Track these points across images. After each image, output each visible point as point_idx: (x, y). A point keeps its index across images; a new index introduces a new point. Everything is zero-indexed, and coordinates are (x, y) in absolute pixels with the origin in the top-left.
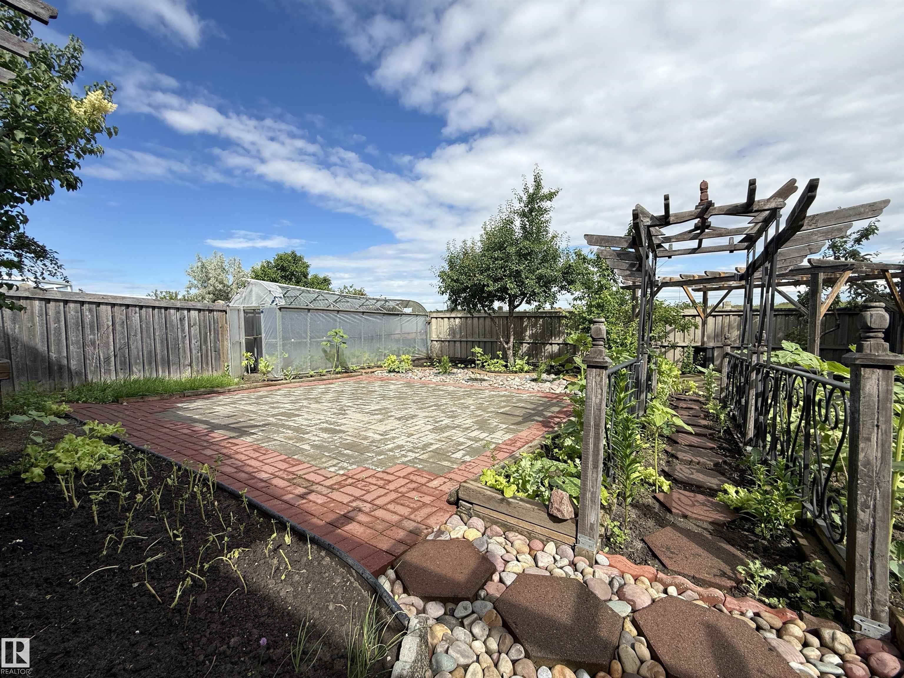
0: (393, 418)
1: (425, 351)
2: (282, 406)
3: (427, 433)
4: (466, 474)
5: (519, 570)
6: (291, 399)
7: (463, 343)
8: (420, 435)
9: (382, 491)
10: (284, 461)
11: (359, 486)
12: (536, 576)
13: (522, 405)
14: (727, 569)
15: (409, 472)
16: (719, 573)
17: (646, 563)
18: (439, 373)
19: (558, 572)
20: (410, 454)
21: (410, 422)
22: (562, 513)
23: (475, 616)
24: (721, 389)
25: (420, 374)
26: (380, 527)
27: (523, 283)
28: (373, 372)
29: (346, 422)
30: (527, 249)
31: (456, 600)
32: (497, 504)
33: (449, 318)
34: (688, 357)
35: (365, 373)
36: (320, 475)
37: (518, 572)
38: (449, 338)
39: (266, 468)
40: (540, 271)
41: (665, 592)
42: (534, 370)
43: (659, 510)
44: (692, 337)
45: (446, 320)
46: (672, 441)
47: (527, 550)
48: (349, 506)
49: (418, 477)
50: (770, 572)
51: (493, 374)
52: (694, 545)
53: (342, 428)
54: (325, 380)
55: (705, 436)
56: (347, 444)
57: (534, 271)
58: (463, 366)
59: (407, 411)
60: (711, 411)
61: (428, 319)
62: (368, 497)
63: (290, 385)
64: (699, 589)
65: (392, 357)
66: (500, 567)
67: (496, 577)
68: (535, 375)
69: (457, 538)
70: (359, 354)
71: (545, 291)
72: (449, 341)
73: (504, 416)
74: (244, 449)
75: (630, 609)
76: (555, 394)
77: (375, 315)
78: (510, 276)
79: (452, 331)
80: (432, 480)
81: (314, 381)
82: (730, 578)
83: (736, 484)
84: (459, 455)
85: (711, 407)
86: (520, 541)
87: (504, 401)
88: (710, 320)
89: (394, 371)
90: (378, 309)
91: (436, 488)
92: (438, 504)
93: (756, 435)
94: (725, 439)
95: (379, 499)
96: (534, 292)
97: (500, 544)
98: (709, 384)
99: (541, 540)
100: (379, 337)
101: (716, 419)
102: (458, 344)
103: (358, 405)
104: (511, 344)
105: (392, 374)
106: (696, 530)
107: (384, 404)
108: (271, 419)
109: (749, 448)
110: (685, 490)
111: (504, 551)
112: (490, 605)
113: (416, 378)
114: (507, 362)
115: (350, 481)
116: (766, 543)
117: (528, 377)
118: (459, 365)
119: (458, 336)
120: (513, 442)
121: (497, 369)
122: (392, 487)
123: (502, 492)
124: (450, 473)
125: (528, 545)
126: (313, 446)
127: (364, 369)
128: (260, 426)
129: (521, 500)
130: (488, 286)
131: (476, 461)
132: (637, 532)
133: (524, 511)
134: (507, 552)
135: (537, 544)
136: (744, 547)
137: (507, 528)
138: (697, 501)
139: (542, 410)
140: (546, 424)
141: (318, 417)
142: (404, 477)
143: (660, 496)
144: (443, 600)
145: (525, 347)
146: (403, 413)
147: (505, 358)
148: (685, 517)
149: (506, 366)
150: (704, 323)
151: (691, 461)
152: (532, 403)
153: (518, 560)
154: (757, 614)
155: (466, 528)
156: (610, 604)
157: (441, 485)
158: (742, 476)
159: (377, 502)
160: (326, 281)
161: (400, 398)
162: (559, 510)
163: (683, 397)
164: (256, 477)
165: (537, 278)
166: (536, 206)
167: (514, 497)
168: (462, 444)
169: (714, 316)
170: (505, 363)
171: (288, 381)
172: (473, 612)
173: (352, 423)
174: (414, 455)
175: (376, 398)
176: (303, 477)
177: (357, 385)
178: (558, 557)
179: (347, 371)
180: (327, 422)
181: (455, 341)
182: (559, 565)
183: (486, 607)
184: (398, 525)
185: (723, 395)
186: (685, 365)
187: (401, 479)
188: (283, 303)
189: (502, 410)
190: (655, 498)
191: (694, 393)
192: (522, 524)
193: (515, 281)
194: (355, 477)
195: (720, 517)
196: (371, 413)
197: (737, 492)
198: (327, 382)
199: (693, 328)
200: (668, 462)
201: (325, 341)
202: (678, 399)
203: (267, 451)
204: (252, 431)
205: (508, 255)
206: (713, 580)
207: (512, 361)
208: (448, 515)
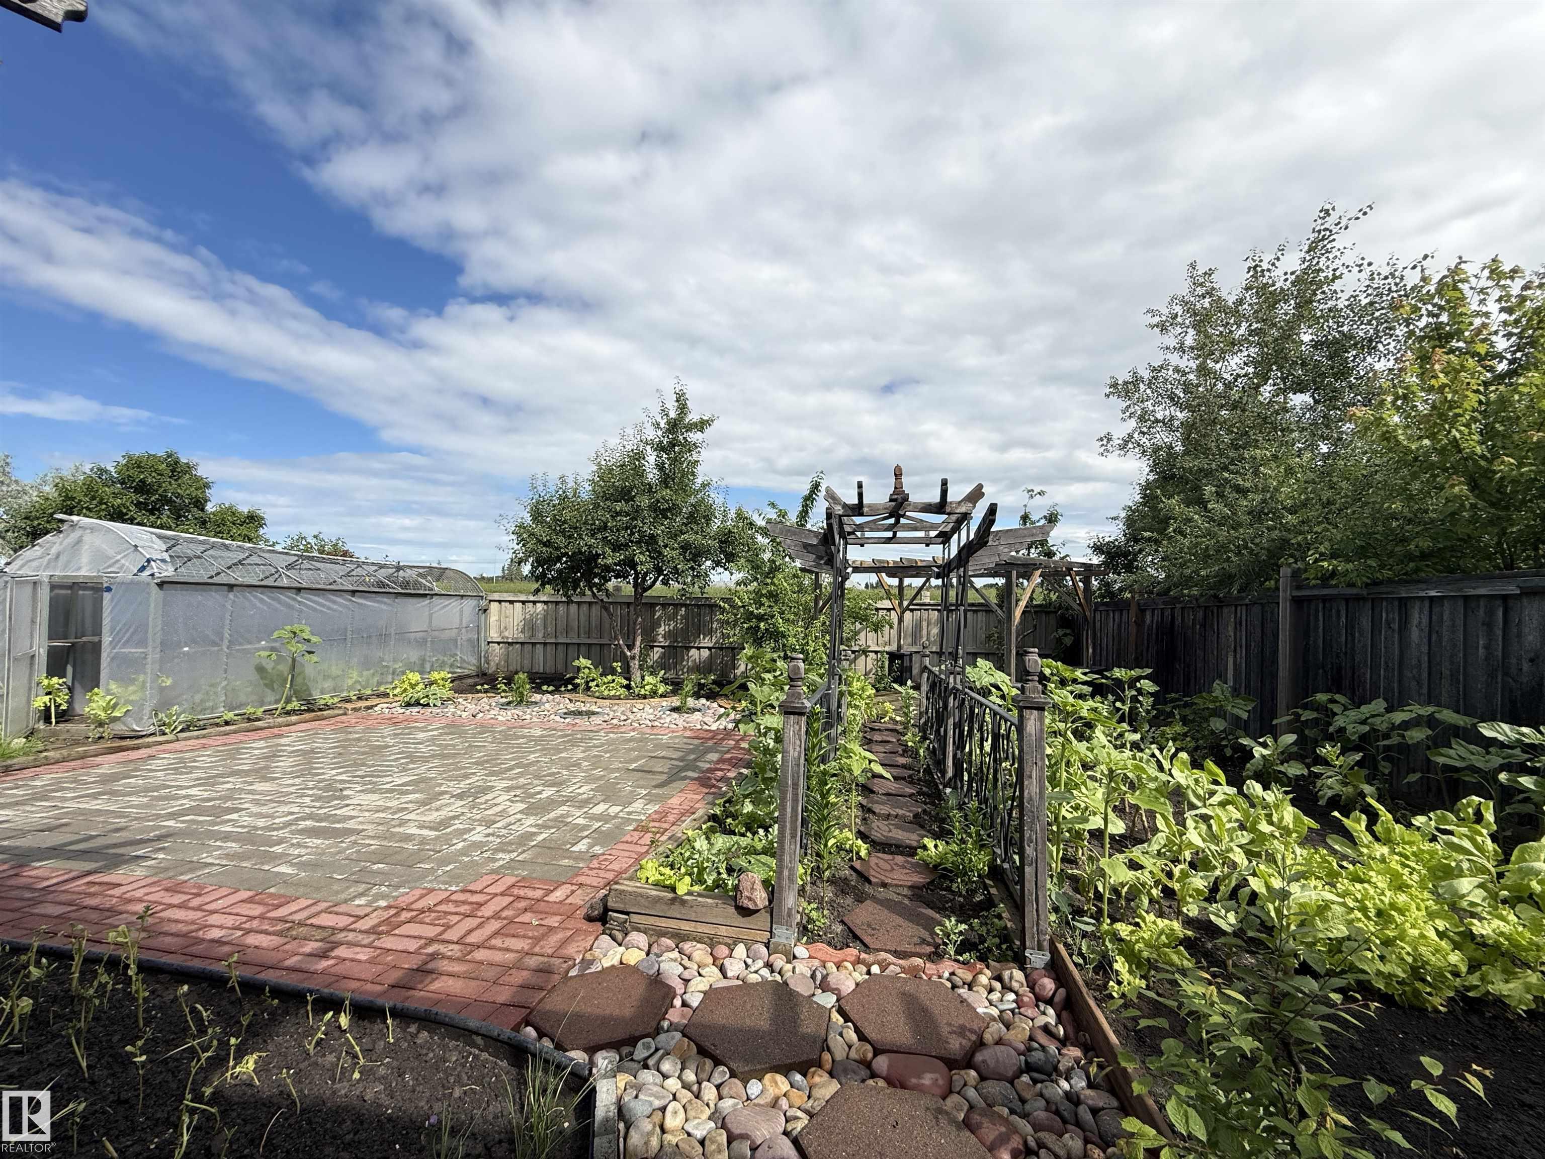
0: (447, 796)
1: (475, 662)
2: (183, 792)
3: (519, 816)
4: (602, 874)
5: (704, 987)
6: (193, 776)
7: (549, 647)
8: (508, 820)
9: (474, 922)
10: (250, 900)
11: (427, 920)
12: (727, 988)
13: (664, 754)
14: (926, 935)
15: (509, 884)
16: (919, 941)
17: (848, 946)
18: (509, 703)
19: (753, 978)
20: (500, 855)
21: (482, 800)
22: (755, 902)
23: (661, 1052)
24: (921, 713)
25: (472, 708)
26: (491, 974)
27: (660, 553)
28: (371, 707)
29: (353, 813)
30: (667, 501)
31: (633, 1041)
32: (665, 908)
33: (523, 602)
34: (882, 667)
35: (353, 709)
36: (341, 914)
37: (704, 989)
38: (522, 638)
39: (214, 919)
40: (686, 536)
41: (869, 973)
42: (674, 692)
43: (857, 882)
44: (887, 639)
45: (518, 606)
46: (866, 790)
47: (710, 960)
48: (420, 954)
49: (526, 890)
50: (963, 927)
51: (607, 702)
52: (894, 916)
53: (351, 824)
54: (261, 729)
55: (903, 779)
56: (373, 852)
57: (676, 535)
58: (551, 688)
59: (468, 781)
60: (910, 744)
61: (483, 603)
62: (449, 935)
63: (177, 746)
64: (901, 962)
65: (410, 676)
66: (679, 987)
67: (678, 1002)
68: (676, 701)
69: (613, 966)
70: (340, 673)
71: (693, 569)
72: (522, 644)
73: (640, 774)
74: (143, 891)
75: (835, 998)
76: (710, 731)
77: (379, 598)
78: (639, 542)
79: (529, 625)
80: (552, 891)
81: (235, 732)
82: (929, 944)
83: (936, 836)
84: (582, 846)
85: (910, 739)
86: (700, 952)
87: (634, 749)
88: (908, 614)
89: (417, 703)
90: (381, 584)
91: (561, 902)
92: (571, 924)
93: (955, 776)
94: (925, 781)
95: (473, 934)
96: (677, 570)
97: (675, 960)
98: (907, 707)
99: (726, 944)
100: (383, 638)
101: (915, 754)
102: (539, 649)
103: (362, 777)
104: (636, 651)
105: (415, 710)
106: (897, 898)
107: (417, 771)
108: (171, 823)
109: (948, 790)
110: (884, 852)
111: (681, 969)
112: (678, 1035)
113: (464, 715)
114: (629, 679)
115: (405, 915)
116: (961, 899)
117: (664, 704)
118: (545, 688)
119: (541, 635)
120: (662, 816)
121: (612, 693)
122: (487, 911)
123: (673, 889)
124: (577, 875)
125: (711, 954)
126: (301, 866)
127: (348, 700)
128: (152, 840)
129: (699, 895)
130: (604, 558)
131: (613, 852)
132: (836, 913)
133: (704, 909)
134: (685, 968)
135: (722, 950)
136: (941, 910)
137: (680, 937)
138: (896, 864)
139: (695, 760)
140: (704, 781)
141: (286, 809)
142: (502, 894)
143: (857, 864)
144: (614, 1045)
145: (657, 653)
146: (465, 784)
147: (627, 673)
148: (884, 885)
149: (628, 687)
150: (901, 620)
151: (889, 815)
152: (677, 749)
153: (700, 975)
154: (952, 974)
155: (622, 949)
156: (815, 999)
157: (568, 897)
158: (942, 829)
159: (471, 939)
160: (254, 520)
161: (444, 756)
162: (750, 899)
163: (877, 726)
164: (204, 940)
165: (682, 547)
166: (681, 438)
167: (690, 893)
168: (585, 828)
169: (912, 610)
170: (625, 682)
171: (170, 737)
172: (657, 1050)
173: (367, 814)
174: (507, 857)
175: (397, 759)
176: (309, 922)
177: (342, 736)
178: (749, 961)
179: (311, 707)
180: (310, 817)
181: (534, 644)
182: (753, 969)
183: (673, 1038)
184: (517, 966)
185: (923, 720)
186: (880, 679)
187: (499, 898)
188: (168, 572)
189: (633, 766)
190: (852, 868)
191: (891, 718)
192: (701, 928)
193: (648, 550)
194: (414, 906)
195: (919, 879)
196: (400, 790)
197: (936, 846)
198: (267, 733)
199: (888, 627)
200: (864, 819)
201: (264, 649)
202: (872, 729)
203: (201, 887)
204: (140, 853)
205: (638, 510)
206: (913, 950)
207: (639, 679)
208: (593, 938)
